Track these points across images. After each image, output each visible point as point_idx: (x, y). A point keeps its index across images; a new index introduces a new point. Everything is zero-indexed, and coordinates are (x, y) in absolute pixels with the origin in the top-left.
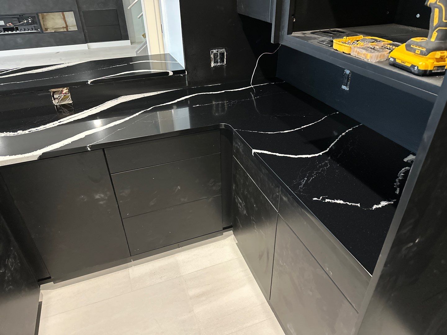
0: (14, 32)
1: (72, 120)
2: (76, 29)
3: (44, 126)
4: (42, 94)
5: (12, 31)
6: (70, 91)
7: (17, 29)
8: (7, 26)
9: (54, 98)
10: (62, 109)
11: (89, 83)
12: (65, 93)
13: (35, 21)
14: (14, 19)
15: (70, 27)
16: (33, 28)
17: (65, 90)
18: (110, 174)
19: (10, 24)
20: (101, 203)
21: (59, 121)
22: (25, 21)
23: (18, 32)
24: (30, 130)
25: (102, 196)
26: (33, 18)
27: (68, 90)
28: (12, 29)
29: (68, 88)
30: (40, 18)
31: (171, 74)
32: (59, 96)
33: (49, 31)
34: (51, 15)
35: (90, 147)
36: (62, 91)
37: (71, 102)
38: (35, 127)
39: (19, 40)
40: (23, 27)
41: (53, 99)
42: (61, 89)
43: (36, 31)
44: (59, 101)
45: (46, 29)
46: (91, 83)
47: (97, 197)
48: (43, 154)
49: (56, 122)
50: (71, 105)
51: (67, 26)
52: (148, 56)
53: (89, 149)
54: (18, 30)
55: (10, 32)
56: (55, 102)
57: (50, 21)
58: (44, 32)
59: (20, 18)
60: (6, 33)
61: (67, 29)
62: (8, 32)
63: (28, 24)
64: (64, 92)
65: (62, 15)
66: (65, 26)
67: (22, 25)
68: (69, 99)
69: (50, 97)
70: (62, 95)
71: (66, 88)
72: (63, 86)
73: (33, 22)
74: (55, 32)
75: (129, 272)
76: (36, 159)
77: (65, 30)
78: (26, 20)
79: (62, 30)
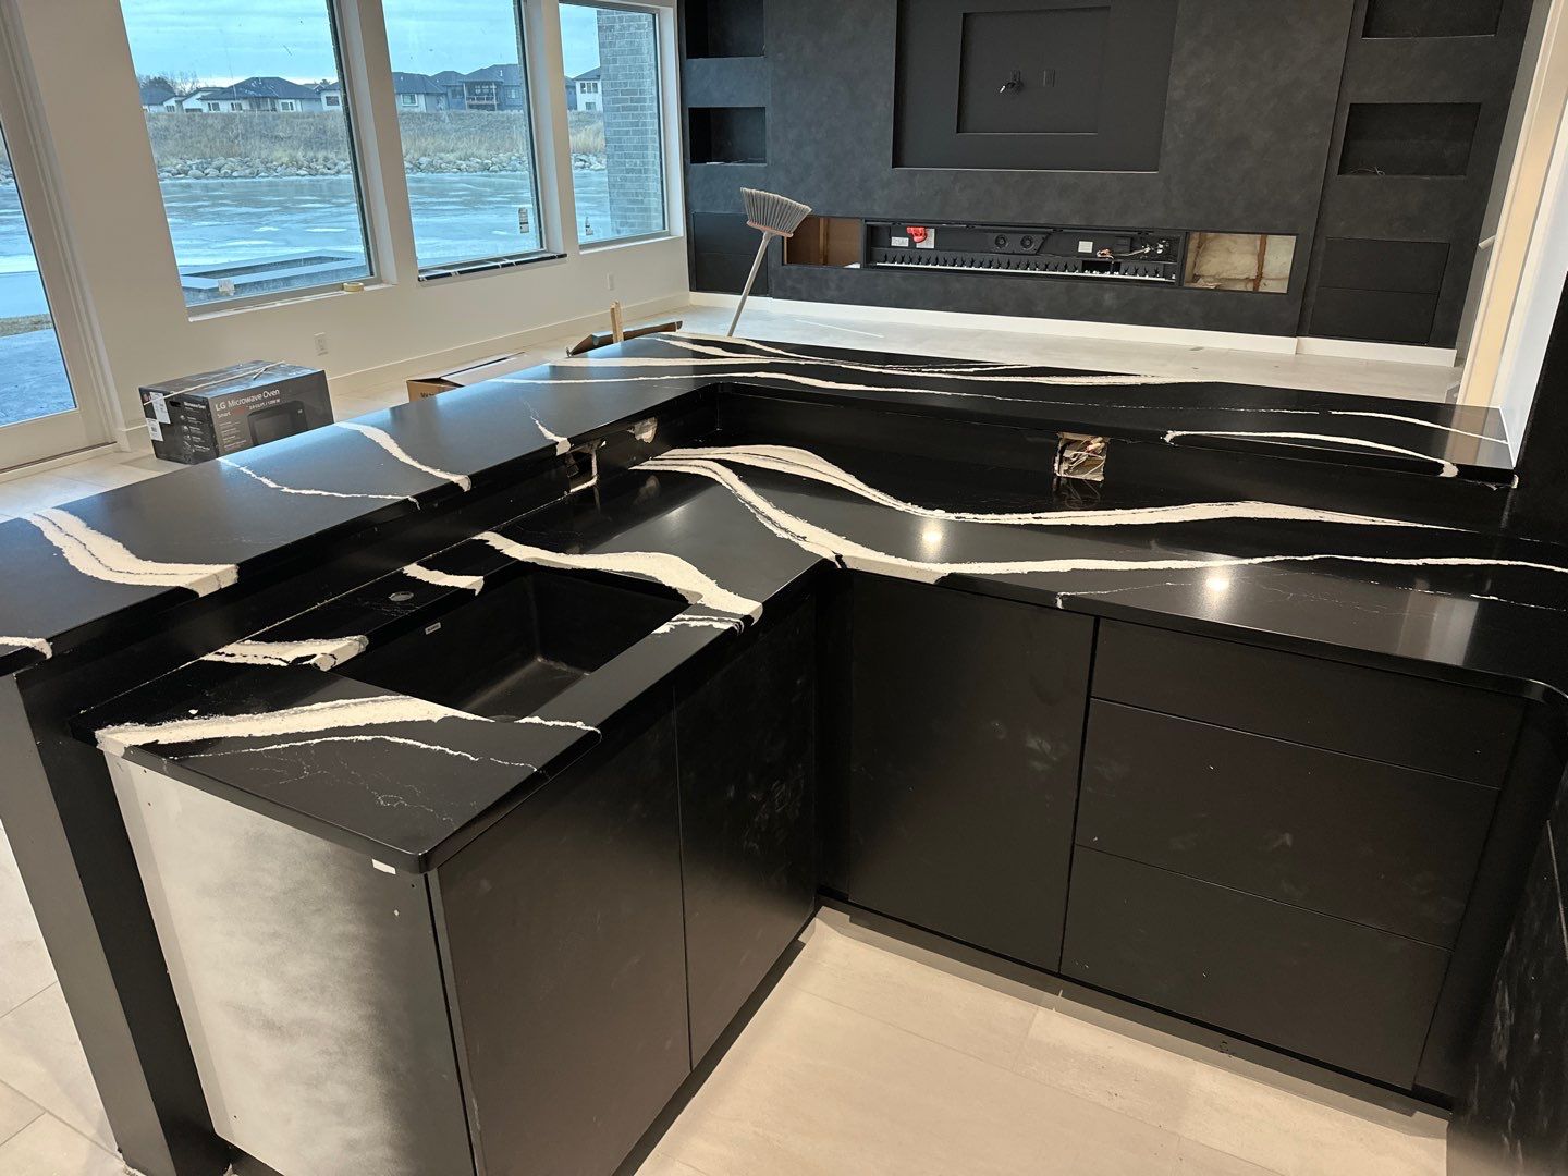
0: (1107, 275)
1: (1068, 522)
2: (1282, 288)
3: (996, 517)
4: (1037, 439)
5: (1102, 272)
6: (1109, 450)
7: (1117, 268)
8: (1096, 256)
9: (1061, 457)
10: (1070, 492)
11: (1168, 439)
12: (1094, 451)
13: (1176, 253)
14: (1122, 241)
15: (1268, 282)
16: (1161, 270)
17: (1096, 444)
18: (1089, 696)
19: (1106, 251)
20: (1038, 766)
21: (1037, 515)
22: (1147, 250)
23: (1116, 275)
24: (962, 515)
25: (1047, 747)
26: (1172, 241)
27: (1103, 444)
28: (1102, 266)
29: (1108, 440)
30: (1193, 244)
31: (1450, 471)
32: (1075, 456)
33: (1201, 284)
34: (1227, 240)
35: (1066, 599)
36: (1088, 443)
37: (1099, 479)
38: (974, 513)
39: (1109, 298)
40: (1132, 265)
41: (1058, 458)
42: (1085, 438)
43: (1164, 279)
44: (1070, 468)
45: (1196, 278)
46: (1174, 439)
47: (1033, 743)
48: (951, 574)
49: (1030, 515)
50: (1098, 488)
51: (1260, 276)
52: (1453, 407)
53: (1060, 604)
54: (1118, 271)
55: (1096, 274)
56: (1060, 470)
57: (1215, 257)
58: (1186, 285)
59: (1138, 237)
60: (1087, 274)
61: (1256, 287)
62: (1092, 272)
63: (1152, 256)
64: (1090, 447)
65: (1258, 243)
66: (1253, 275)
67: (1136, 257)
68: (1099, 470)
69: (1051, 452)
70: (1084, 453)
71: (1100, 439)
72: (1095, 431)
73: (1167, 255)
74: (1217, 289)
75: (1034, 1015)
76: (932, 582)
77: (1250, 287)
78: (1151, 246)
79: (1239, 287)
